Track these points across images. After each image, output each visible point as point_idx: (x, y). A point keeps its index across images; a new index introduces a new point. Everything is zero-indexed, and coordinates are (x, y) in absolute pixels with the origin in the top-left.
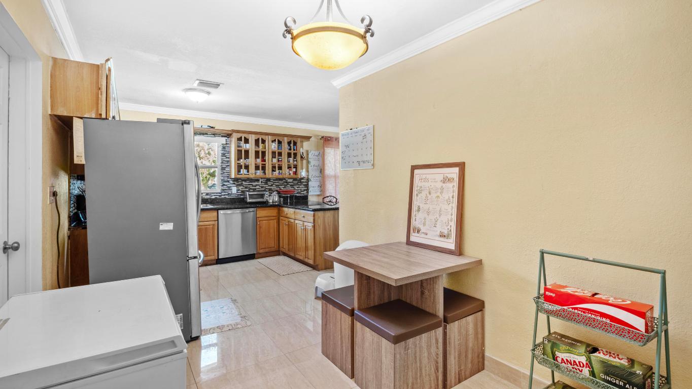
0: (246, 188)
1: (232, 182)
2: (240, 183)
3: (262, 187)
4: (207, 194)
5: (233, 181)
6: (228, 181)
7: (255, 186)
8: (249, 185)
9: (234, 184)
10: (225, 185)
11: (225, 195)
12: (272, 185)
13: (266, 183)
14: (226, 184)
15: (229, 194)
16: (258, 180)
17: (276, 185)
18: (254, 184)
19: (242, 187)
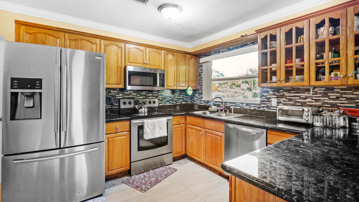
0: (290, 100)
1: (271, 93)
2: (281, 94)
3: (317, 101)
4: (247, 105)
5: (273, 91)
6: (268, 92)
7: (305, 98)
8: (294, 96)
9: (275, 94)
10: (263, 96)
11: (263, 107)
12: (337, 98)
13: (325, 95)
14: (265, 94)
15: (268, 106)
16: (308, 90)
17: (347, 99)
18: (303, 95)
19: (284, 99)
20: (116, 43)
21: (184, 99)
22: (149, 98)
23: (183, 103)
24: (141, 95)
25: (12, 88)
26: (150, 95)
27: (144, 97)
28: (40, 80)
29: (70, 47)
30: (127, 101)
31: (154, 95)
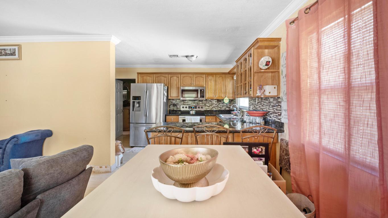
20: (176, 75)
21: (228, 106)
22: (200, 104)
23: (227, 109)
24: (195, 103)
25: (133, 100)
26: (201, 103)
27: (196, 104)
28: (140, 97)
29: (156, 83)
30: (185, 106)
31: (203, 103)
